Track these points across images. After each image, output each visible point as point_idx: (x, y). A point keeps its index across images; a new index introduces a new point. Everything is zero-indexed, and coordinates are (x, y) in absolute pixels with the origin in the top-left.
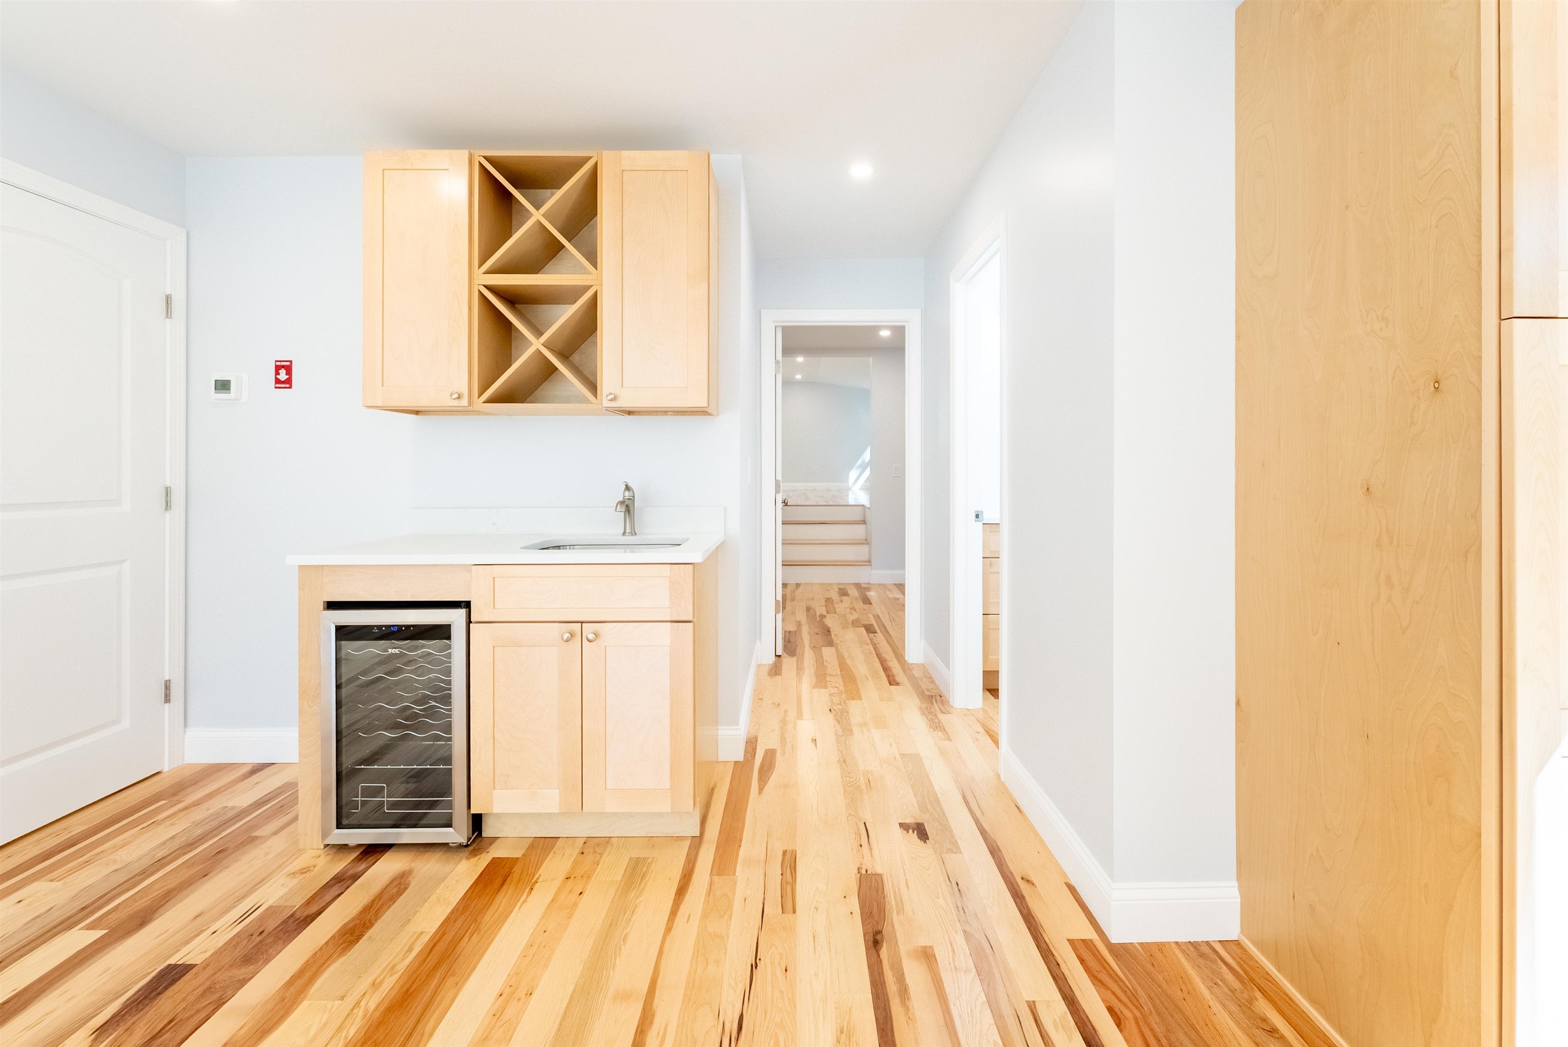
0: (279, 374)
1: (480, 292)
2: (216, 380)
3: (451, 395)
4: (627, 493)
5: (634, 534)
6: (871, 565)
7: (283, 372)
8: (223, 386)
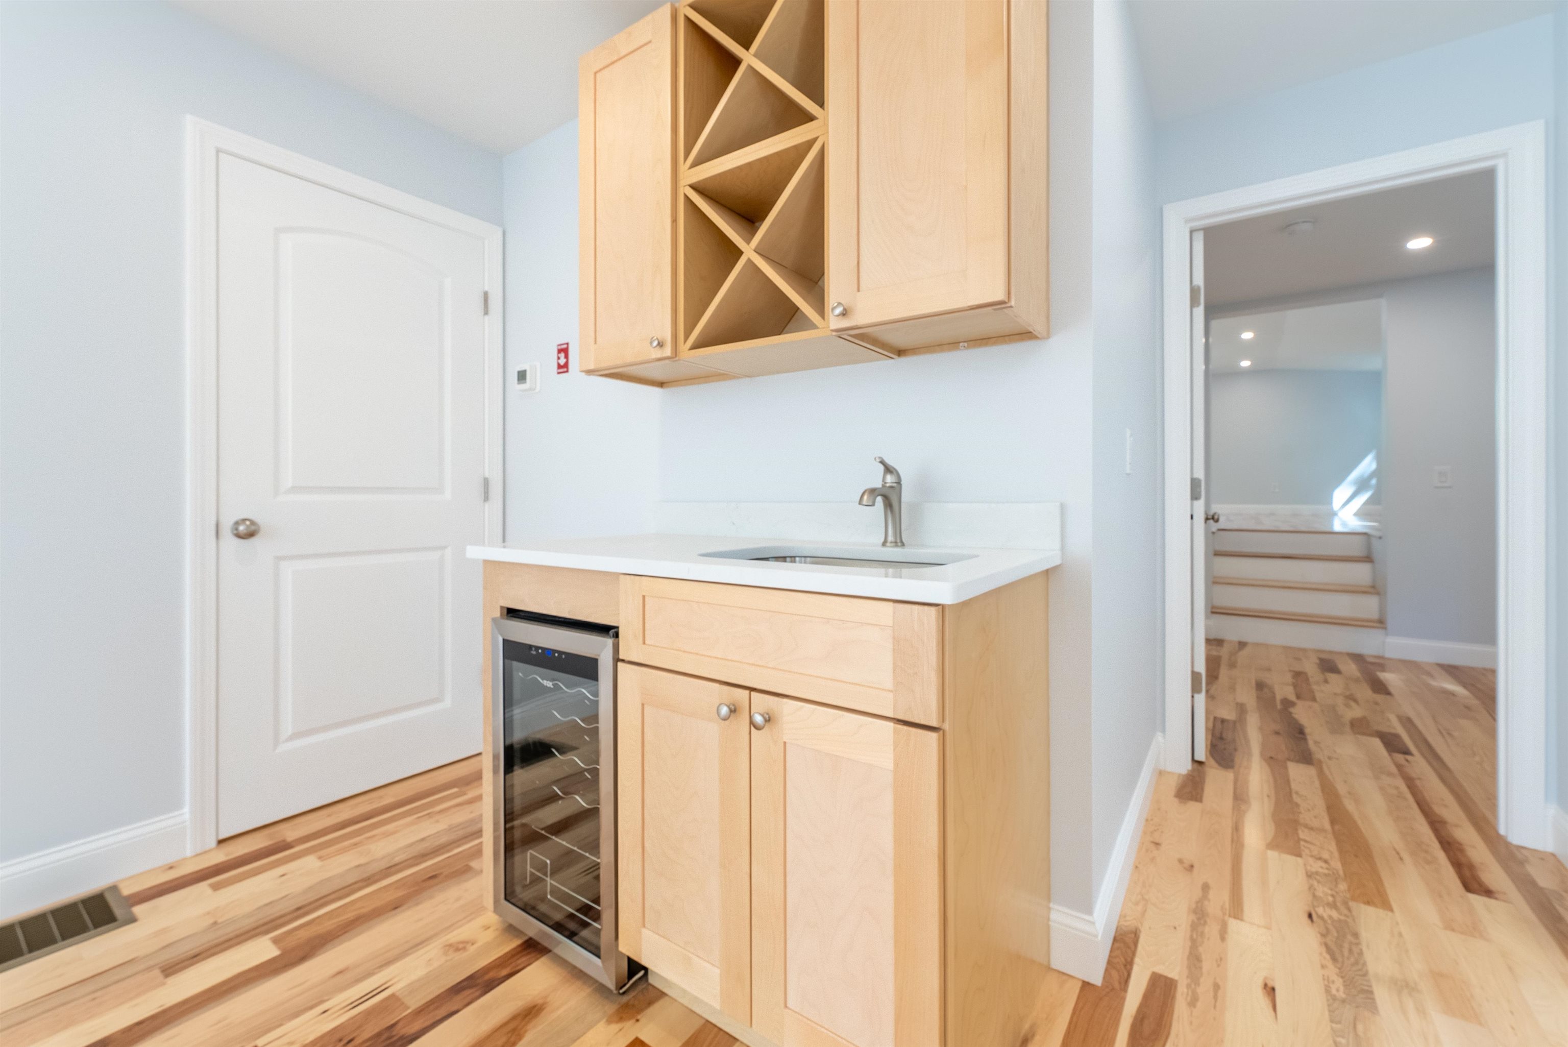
0: (560, 359)
1: (686, 194)
2: (519, 370)
3: (651, 343)
4: (887, 477)
5: (899, 544)
6: (1385, 628)
7: (562, 355)
8: (522, 376)
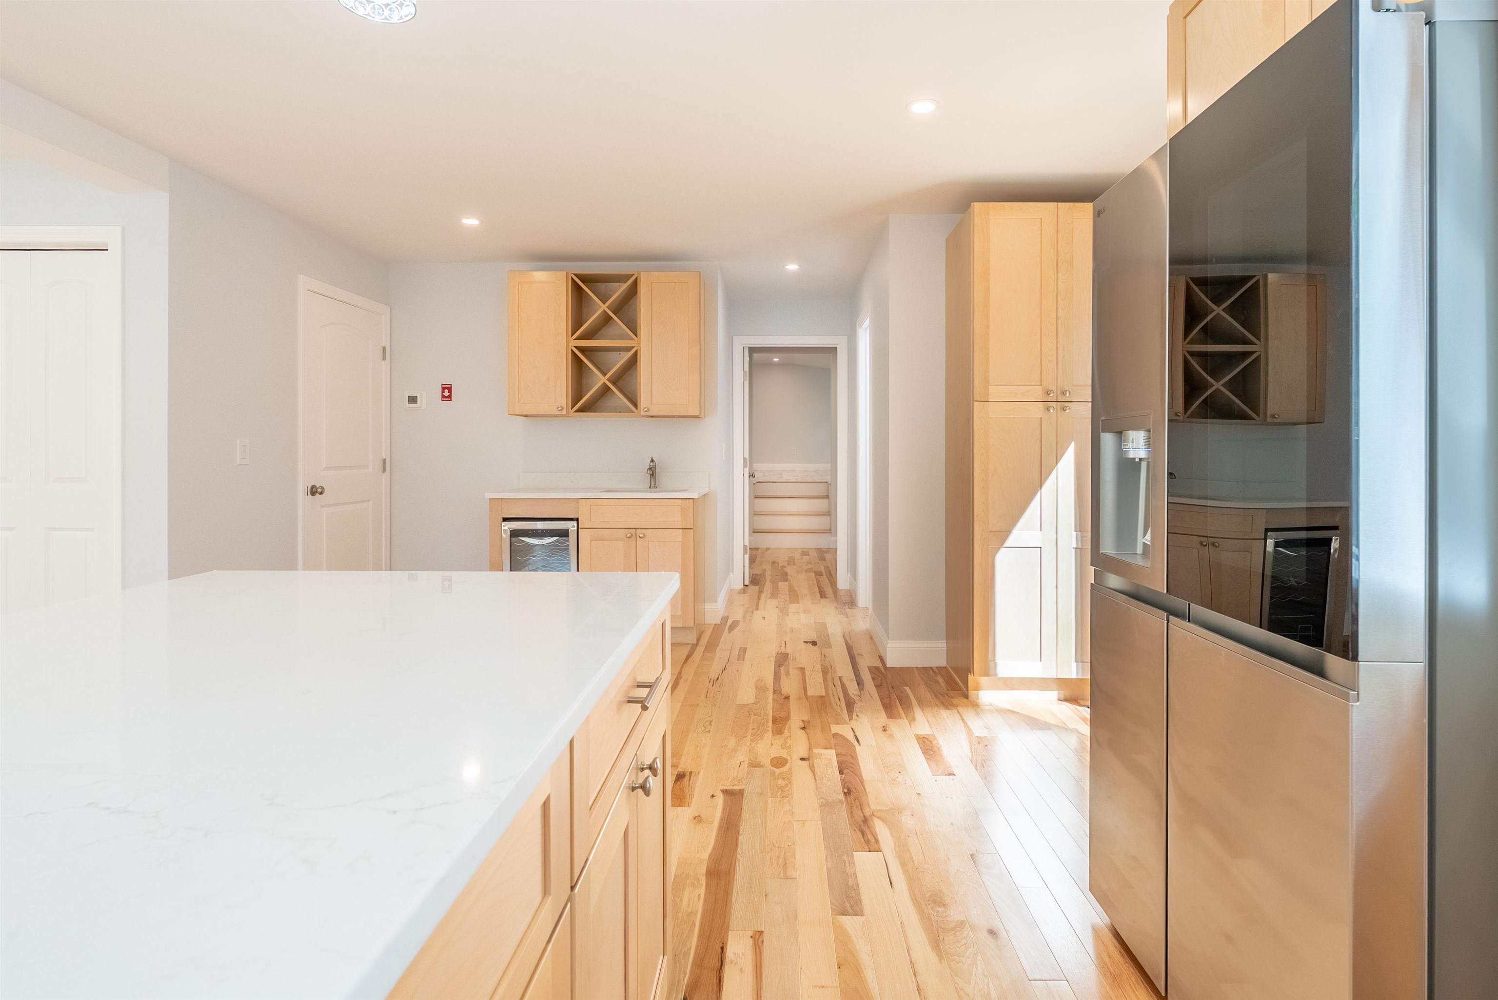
0: (444, 392)
1: (572, 350)
2: (409, 396)
3: (558, 408)
4: (652, 464)
5: (656, 488)
6: (831, 533)
7: (446, 391)
8: (413, 400)
